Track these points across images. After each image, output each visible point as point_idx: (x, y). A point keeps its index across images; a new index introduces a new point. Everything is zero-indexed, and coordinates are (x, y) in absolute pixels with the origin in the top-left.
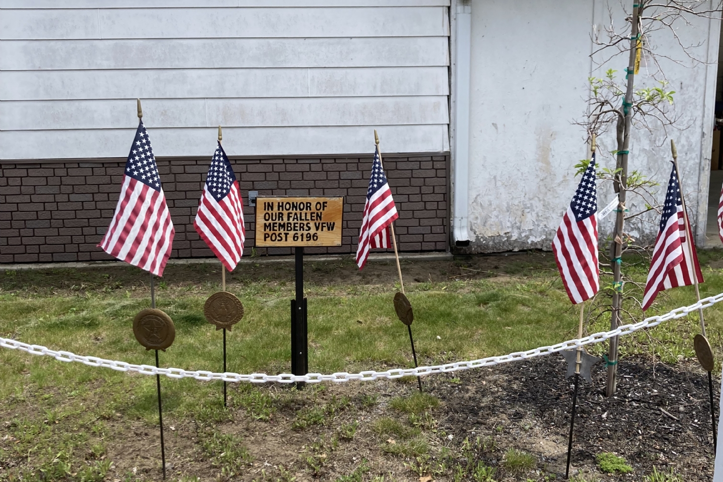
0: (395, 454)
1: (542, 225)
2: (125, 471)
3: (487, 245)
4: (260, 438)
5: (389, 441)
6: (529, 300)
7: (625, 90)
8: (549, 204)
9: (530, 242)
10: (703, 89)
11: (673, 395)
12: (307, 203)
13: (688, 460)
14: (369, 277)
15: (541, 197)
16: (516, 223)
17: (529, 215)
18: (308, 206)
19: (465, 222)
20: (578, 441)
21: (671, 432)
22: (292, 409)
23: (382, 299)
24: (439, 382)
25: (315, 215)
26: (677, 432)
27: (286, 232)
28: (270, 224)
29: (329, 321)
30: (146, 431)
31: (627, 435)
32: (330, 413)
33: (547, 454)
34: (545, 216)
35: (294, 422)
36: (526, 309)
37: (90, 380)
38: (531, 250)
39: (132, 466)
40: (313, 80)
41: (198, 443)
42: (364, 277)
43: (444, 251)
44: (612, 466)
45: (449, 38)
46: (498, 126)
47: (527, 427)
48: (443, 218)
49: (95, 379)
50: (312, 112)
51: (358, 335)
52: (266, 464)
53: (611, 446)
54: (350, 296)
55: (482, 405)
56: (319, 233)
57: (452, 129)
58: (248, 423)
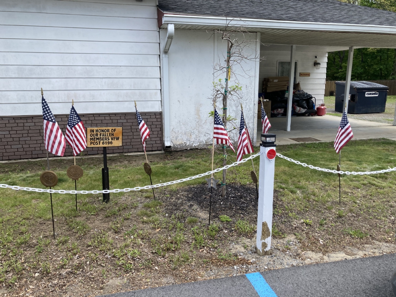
0: (146, 223)
1: (198, 139)
2: (37, 238)
3: (178, 148)
4: (92, 222)
5: (144, 218)
6: (194, 167)
7: (225, 87)
8: (200, 131)
9: (193, 146)
10: (254, 88)
11: (245, 195)
12: (108, 130)
13: (250, 216)
14: (131, 161)
15: (197, 128)
16: (188, 139)
17: (193, 136)
18: (108, 131)
19: (169, 139)
20: (213, 212)
21: (245, 207)
22: (104, 210)
23: (138, 169)
24: (162, 197)
25: (111, 134)
26: (247, 207)
27: (99, 141)
28: (93, 138)
29: (117, 178)
30: (44, 222)
31: (230, 209)
32: (120, 210)
33: (202, 218)
34: (198, 136)
35: (106, 214)
36: (193, 170)
37: (16, 206)
38: (194, 149)
39: (40, 235)
40: (105, 83)
41: (67, 225)
42: (129, 162)
43: (161, 150)
44: (225, 219)
45: (160, 67)
46: (180, 102)
47: (195, 209)
48: (160, 138)
49: (18, 205)
50: (105, 96)
51: (129, 183)
52: (96, 230)
53: (224, 213)
54: (124, 169)
55: (178, 203)
56: (113, 141)
57: (162, 103)
58: (87, 216)
